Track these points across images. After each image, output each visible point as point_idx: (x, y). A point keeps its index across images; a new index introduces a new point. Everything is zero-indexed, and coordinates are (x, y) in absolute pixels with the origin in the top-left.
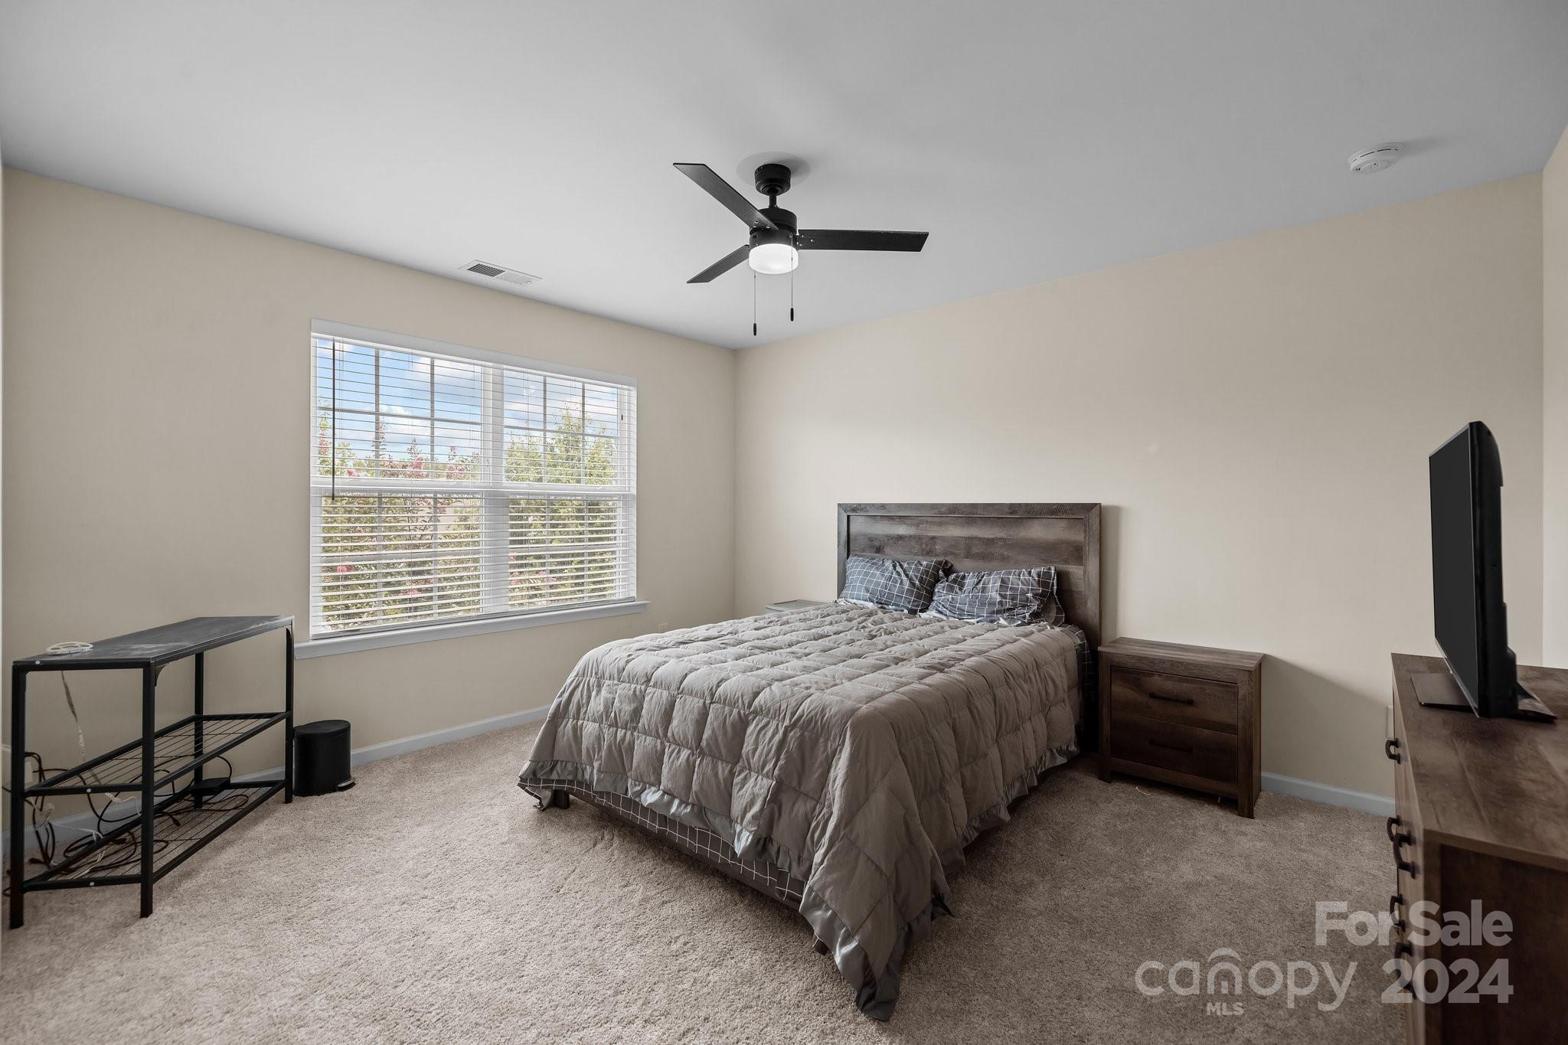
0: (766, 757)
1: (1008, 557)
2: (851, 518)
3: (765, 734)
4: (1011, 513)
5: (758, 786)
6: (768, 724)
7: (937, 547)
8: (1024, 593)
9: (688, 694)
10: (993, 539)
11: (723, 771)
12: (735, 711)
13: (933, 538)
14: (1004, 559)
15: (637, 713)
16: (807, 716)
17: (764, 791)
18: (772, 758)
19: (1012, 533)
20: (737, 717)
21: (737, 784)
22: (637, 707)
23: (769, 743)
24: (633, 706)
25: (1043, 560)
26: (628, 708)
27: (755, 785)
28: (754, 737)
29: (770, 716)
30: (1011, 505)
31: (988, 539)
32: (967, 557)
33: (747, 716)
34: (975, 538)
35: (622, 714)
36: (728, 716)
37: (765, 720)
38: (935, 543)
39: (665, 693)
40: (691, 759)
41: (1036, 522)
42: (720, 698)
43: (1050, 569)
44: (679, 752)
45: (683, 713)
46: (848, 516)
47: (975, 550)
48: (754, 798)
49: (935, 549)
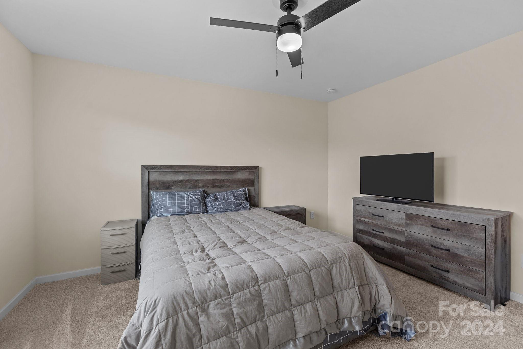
0: (348, 279)
1: (229, 186)
2: (150, 172)
3: (342, 270)
4: (231, 170)
5: (350, 294)
6: (340, 265)
7: (199, 184)
8: (241, 198)
9: (293, 274)
10: (223, 179)
11: (331, 300)
12: (323, 268)
13: (197, 180)
14: (228, 186)
15: (261, 306)
16: (350, 254)
17: (355, 295)
18: (351, 278)
19: (230, 177)
20: (326, 270)
21: (340, 300)
22: (259, 302)
23: (346, 273)
24: (256, 304)
25: (241, 186)
26: (252, 308)
27: (349, 295)
28: (339, 274)
29: (338, 262)
30: (231, 167)
31: (222, 180)
32: (213, 187)
33: (329, 267)
34: (216, 179)
35: (249, 314)
36: (322, 272)
37: (338, 265)
38: (198, 183)
39: (278, 282)
40: (314, 305)
41: (239, 172)
42: (312, 266)
43: (246, 189)
44: (304, 308)
45: (298, 286)
46: (149, 171)
47: (216, 184)
48: (353, 300)
49: (199, 185)
